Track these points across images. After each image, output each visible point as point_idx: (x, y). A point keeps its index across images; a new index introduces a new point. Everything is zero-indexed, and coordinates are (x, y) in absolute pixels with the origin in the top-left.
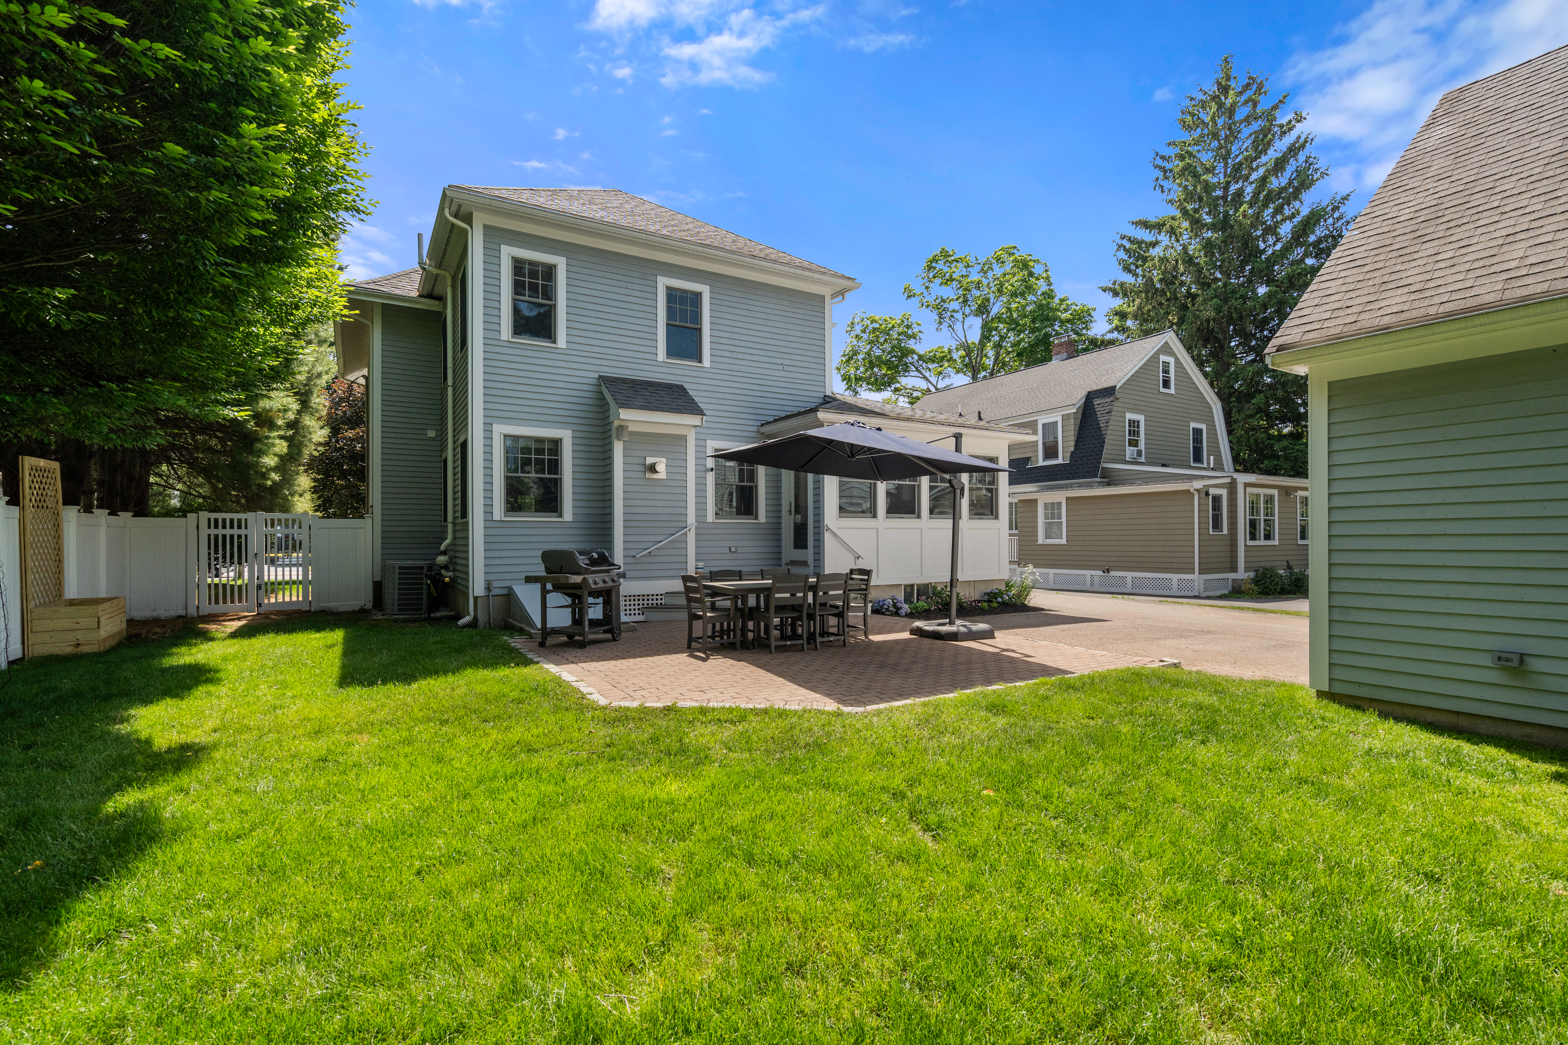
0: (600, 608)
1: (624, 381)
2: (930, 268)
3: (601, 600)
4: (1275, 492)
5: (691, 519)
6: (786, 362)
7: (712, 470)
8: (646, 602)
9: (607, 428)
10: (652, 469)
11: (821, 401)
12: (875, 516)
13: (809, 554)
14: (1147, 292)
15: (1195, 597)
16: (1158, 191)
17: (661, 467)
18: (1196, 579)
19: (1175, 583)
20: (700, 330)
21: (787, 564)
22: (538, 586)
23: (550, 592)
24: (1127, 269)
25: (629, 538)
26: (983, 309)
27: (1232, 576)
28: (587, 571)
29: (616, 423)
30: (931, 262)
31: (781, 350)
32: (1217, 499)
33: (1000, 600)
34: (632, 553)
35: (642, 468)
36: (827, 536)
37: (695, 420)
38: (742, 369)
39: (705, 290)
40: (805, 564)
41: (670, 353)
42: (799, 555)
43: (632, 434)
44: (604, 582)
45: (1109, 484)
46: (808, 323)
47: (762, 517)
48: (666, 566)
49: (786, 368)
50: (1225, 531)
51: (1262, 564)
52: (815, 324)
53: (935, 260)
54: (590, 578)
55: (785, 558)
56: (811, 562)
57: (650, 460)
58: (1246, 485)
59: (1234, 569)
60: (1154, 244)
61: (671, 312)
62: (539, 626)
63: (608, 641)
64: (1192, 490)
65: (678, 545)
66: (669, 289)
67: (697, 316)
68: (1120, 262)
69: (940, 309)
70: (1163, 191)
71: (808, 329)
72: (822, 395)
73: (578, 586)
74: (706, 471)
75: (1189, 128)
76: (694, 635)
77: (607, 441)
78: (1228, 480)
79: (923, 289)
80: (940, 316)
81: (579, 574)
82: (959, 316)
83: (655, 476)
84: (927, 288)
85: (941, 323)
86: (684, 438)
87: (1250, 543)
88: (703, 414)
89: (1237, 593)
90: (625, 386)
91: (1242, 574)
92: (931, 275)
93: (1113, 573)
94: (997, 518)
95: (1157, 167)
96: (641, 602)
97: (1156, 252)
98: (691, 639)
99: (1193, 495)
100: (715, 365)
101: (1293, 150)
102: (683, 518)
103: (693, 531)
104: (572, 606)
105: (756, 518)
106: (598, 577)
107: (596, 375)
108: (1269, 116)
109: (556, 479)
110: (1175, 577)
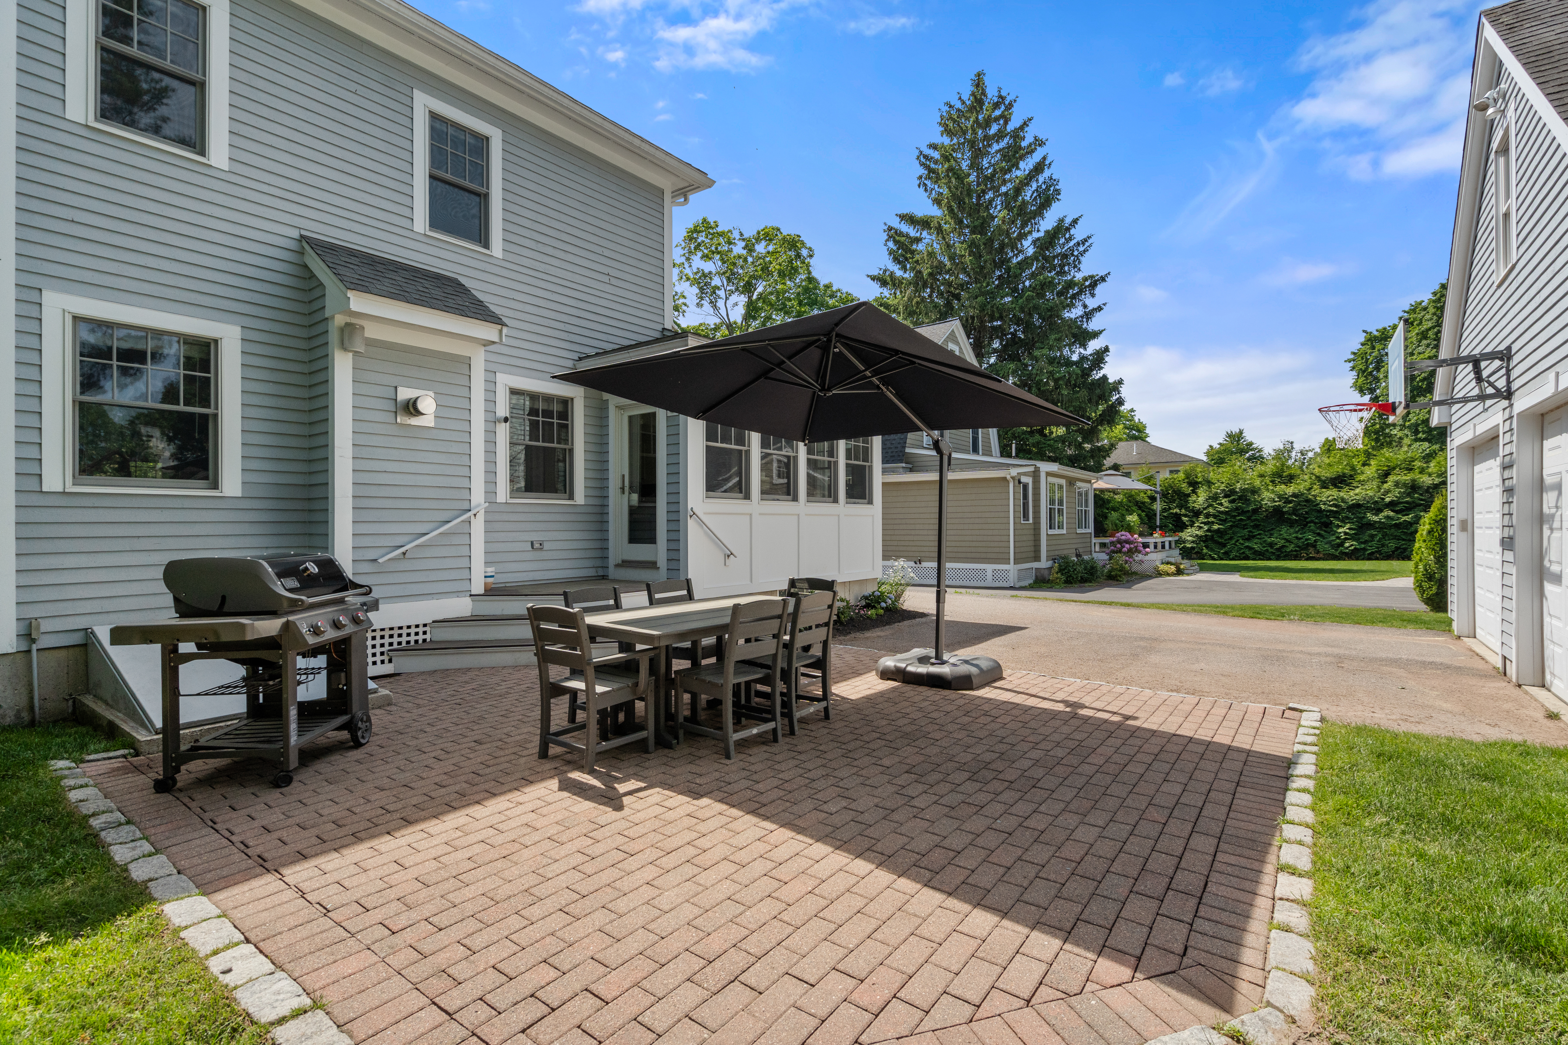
0: (322, 679)
1: (352, 253)
2: (690, 239)
3: (321, 661)
4: (1063, 482)
5: (478, 497)
6: (613, 272)
7: (506, 420)
8: (395, 640)
9: (319, 329)
10: (411, 408)
11: (658, 335)
12: (747, 497)
13: (660, 551)
14: (916, 285)
15: (1012, 588)
16: (922, 189)
17: (428, 405)
18: (1011, 569)
19: (989, 574)
20: (486, 196)
21: (617, 566)
22: (154, 651)
23: (189, 657)
24: (896, 260)
25: (364, 529)
26: (748, 288)
27: (1036, 565)
28: (295, 606)
29: (340, 320)
30: (692, 232)
31: (607, 253)
32: (1025, 487)
33: (883, 605)
34: (371, 555)
35: (391, 406)
36: (692, 526)
37: (486, 331)
38: (552, 270)
39: (496, 136)
40: (652, 565)
41: (436, 222)
42: (641, 552)
43: (371, 343)
44: (336, 625)
45: (911, 470)
46: (643, 223)
47: (580, 496)
48: (433, 576)
49: (613, 281)
50: (1031, 521)
51: (1057, 553)
52: (651, 227)
53: (696, 230)
54: (302, 621)
55: (614, 557)
56: (662, 562)
57: (405, 394)
58: (1048, 474)
59: (1037, 558)
60: (918, 240)
61: (437, 155)
62: (159, 724)
63: (338, 747)
64: (1008, 477)
65: (456, 540)
66: (434, 117)
67: (482, 173)
68: (891, 252)
69: (702, 282)
70: (926, 190)
71: (643, 232)
72: (660, 328)
73: (271, 643)
74: (496, 421)
75: (948, 132)
76: (553, 729)
77: (319, 353)
78: (1032, 469)
79: (683, 259)
80: (701, 289)
81: (273, 613)
82: (721, 293)
83: (415, 421)
84: (688, 259)
85: (702, 298)
86: (467, 362)
87: (1051, 532)
88: (503, 324)
89: (1041, 582)
90: (353, 260)
91: (1044, 563)
92: (692, 246)
93: (924, 564)
94: (870, 502)
95: (922, 164)
96: (387, 641)
97: (921, 247)
98: (547, 738)
99: (1008, 482)
100: (511, 257)
101: (1039, 168)
102: (464, 494)
103: (481, 517)
104: (250, 683)
105: (571, 497)
106: (321, 618)
107: (295, 234)
108: (1017, 135)
109: (205, 417)
110: (989, 568)
